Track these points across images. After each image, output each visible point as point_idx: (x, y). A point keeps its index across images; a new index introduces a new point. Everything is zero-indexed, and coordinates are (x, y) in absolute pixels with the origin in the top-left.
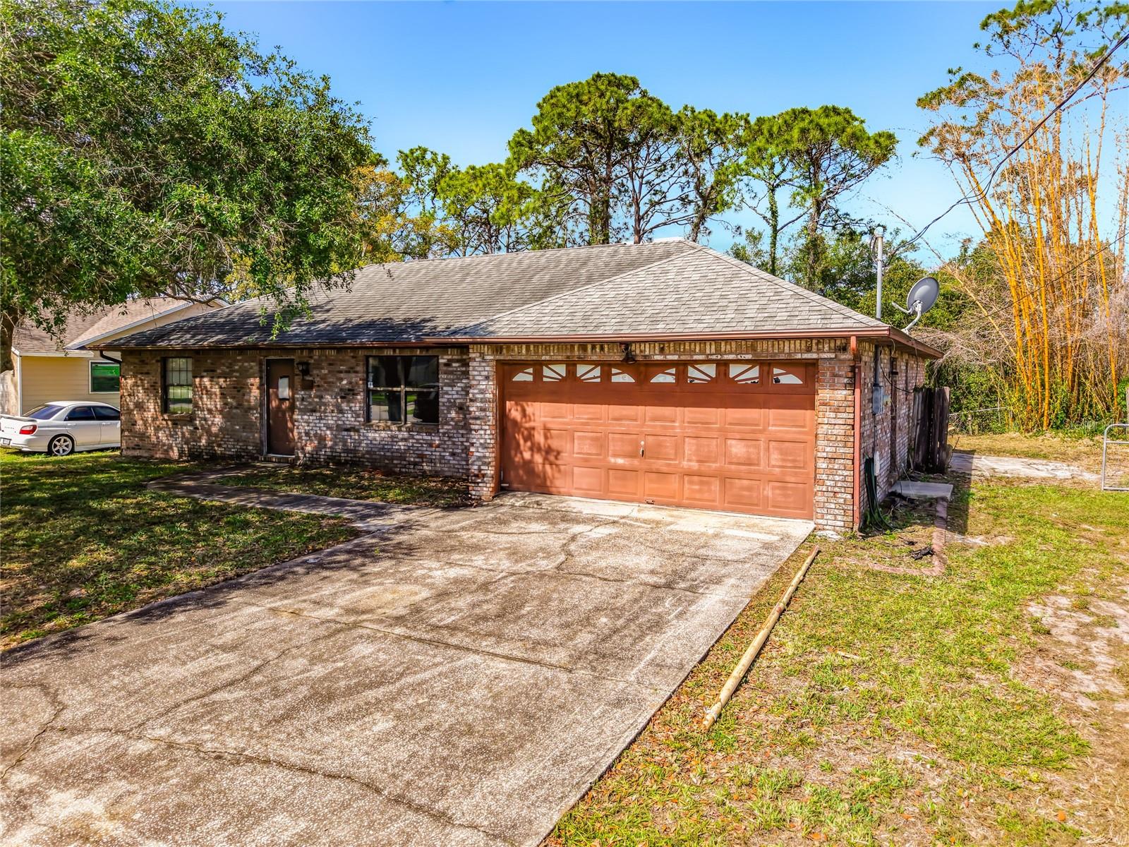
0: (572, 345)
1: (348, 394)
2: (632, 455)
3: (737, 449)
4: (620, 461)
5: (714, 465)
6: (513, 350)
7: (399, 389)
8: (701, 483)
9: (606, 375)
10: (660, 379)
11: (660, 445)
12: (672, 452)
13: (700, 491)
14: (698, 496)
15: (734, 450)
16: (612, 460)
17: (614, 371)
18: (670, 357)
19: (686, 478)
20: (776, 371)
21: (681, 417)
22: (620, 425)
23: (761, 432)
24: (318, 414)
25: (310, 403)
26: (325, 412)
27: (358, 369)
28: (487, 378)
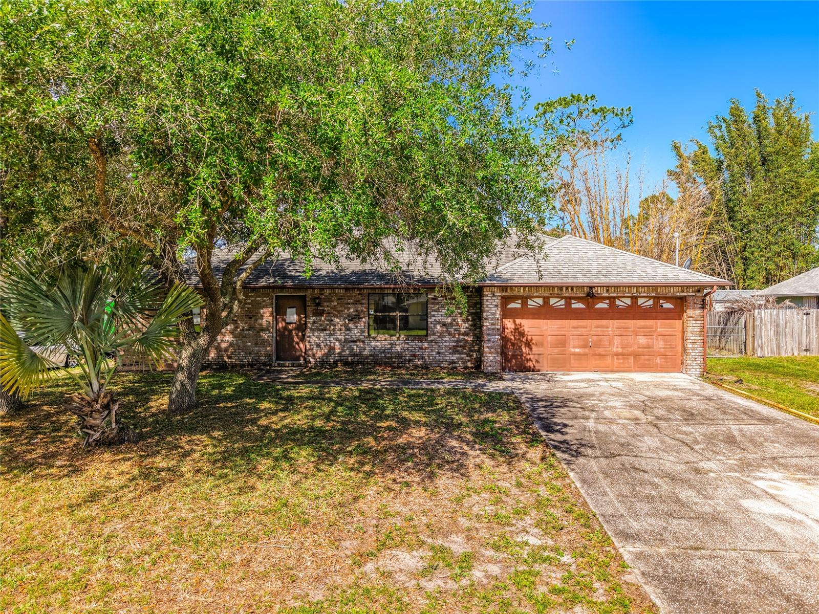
0: (553, 287)
1: (355, 318)
2: (584, 347)
3: (642, 340)
4: (577, 350)
5: (630, 349)
6: (514, 290)
7: (395, 314)
8: (624, 359)
9: (568, 304)
10: (600, 305)
11: (600, 341)
12: (608, 343)
13: (623, 363)
14: (622, 366)
15: (640, 341)
16: (573, 350)
17: (573, 302)
18: (612, 295)
19: (615, 357)
20: (661, 301)
21: (612, 326)
22: (578, 331)
23: (654, 331)
24: (328, 332)
25: (321, 325)
26: (334, 330)
27: (364, 301)
28: (496, 306)
